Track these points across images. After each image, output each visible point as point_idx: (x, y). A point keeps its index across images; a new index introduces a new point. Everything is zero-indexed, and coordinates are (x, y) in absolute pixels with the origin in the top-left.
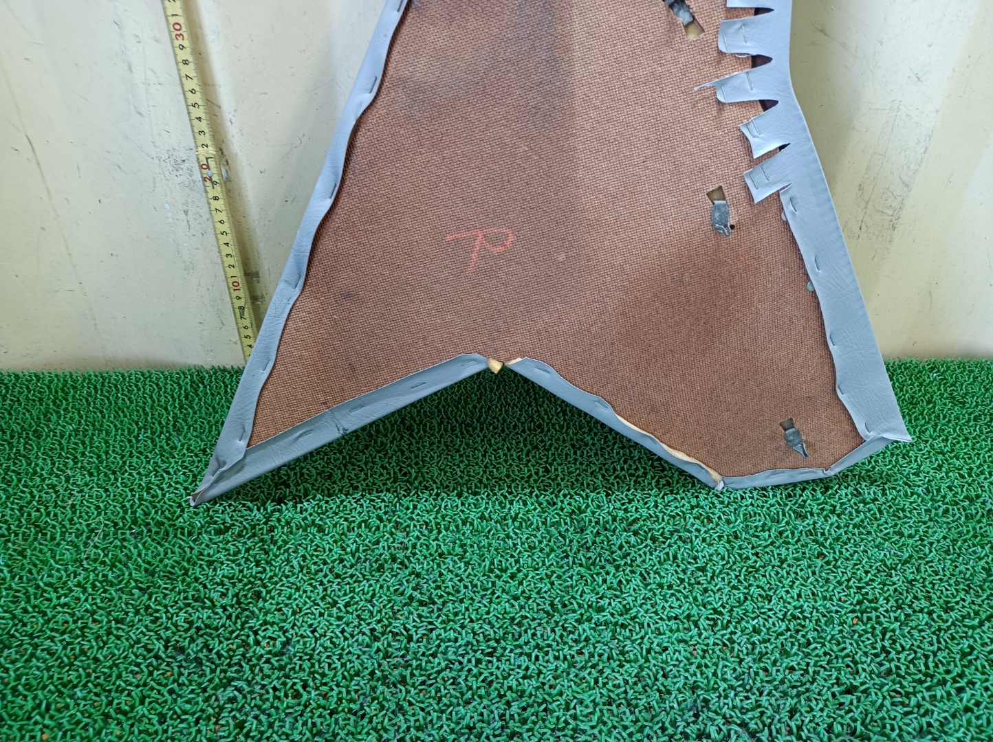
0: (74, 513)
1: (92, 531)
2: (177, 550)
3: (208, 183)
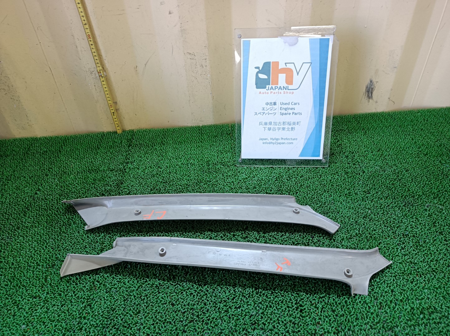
0: (73, 169)
1: (78, 172)
2: (100, 175)
3: (101, 77)
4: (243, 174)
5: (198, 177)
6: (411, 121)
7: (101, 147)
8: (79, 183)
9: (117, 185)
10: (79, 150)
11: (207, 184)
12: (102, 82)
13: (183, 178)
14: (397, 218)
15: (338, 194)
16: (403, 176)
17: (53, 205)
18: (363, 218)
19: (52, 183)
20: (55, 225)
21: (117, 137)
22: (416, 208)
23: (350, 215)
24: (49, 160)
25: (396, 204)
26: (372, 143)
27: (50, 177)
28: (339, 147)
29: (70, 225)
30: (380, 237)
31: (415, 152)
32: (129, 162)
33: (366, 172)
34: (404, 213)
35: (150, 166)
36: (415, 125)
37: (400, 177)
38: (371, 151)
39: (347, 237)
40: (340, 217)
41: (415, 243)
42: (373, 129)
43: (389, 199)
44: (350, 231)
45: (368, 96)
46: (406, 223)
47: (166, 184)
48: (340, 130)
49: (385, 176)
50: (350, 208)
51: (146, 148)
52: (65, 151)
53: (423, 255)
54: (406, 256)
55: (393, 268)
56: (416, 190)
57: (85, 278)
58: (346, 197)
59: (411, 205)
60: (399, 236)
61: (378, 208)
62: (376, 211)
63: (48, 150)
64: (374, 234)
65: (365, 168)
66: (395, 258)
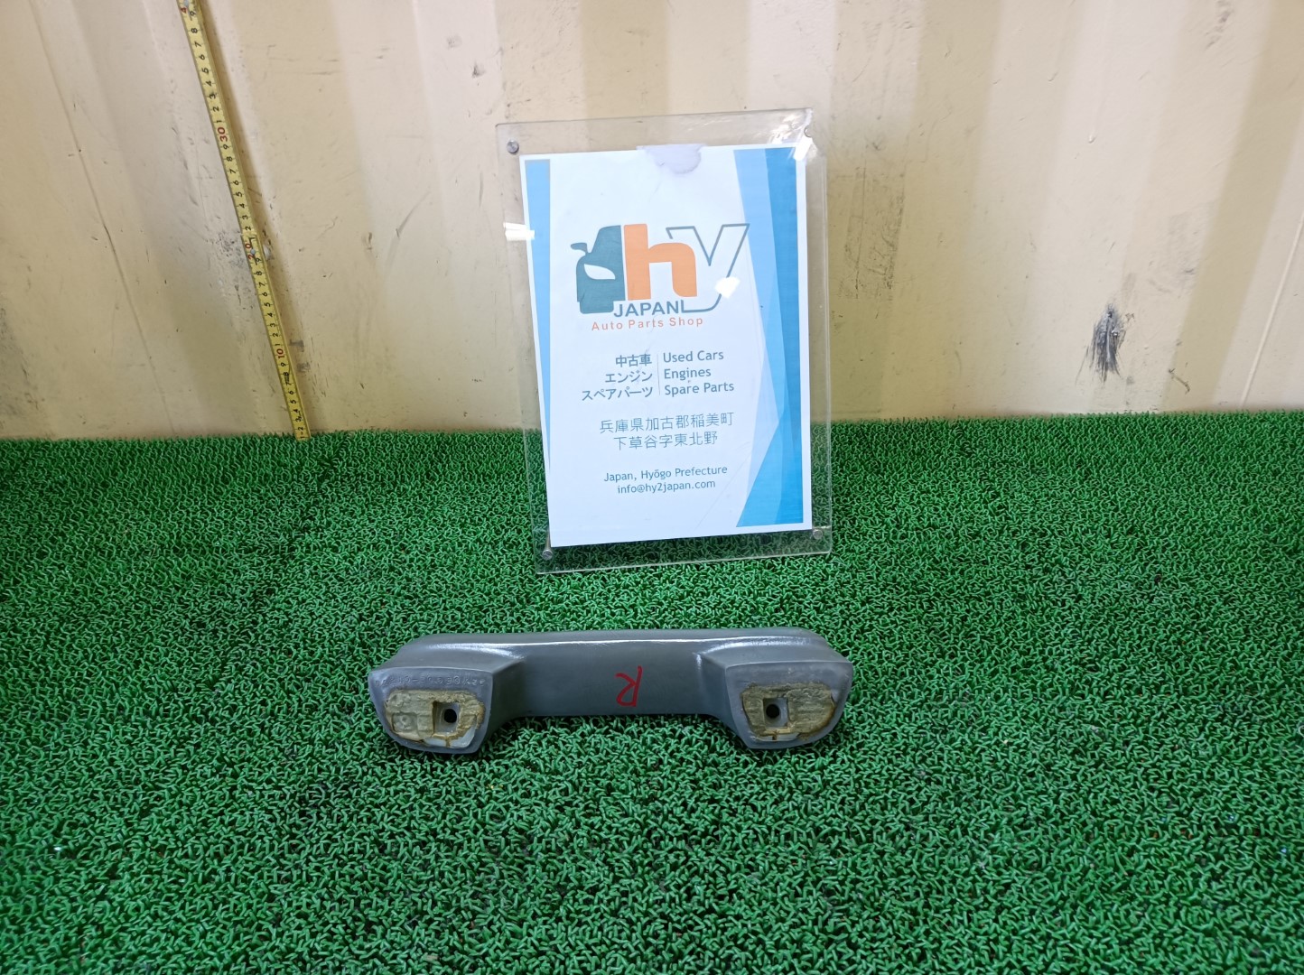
3: (252, 260)
4: (672, 582)
5: (523, 586)
6: (1239, 446)
7: (235, 480)
8: (134, 586)
9: (255, 596)
10: (165, 484)
11: (547, 608)
12: (256, 276)
13: (472, 585)
14: (1194, 762)
15: (986, 664)
16: (1215, 619)
17: (30, 647)
18: (1072, 755)
19: (51, 580)
20: (16, 714)
21: (292, 451)
22: (1261, 730)
23: (1025, 741)
24: (63, 508)
25: (1192, 712)
26: (1109, 507)
27: (49, 562)
28: (998, 514)
29: (64, 718)
30: (1131, 828)
31: (1255, 540)
32: (309, 528)
33: (1087, 596)
34: (1219, 747)
35: (374, 545)
36: (1252, 457)
37: (1204, 621)
38: (1104, 532)
39: (1010, 821)
40: (989, 746)
41: (1261, 857)
42: (1112, 466)
43: (1169, 693)
44: (1025, 800)
45: (1102, 360)
46: (1226, 784)
47: (414, 602)
48: (1004, 462)
49: (1154, 616)
50: (1026, 717)
51: (373, 488)
52: (120, 484)
53: (1296, 906)
54: (1230, 908)
55: (1179, 950)
56: (1261, 666)
57: (56, 910)
58: (1015, 677)
59: (1244, 719)
60: (1200, 828)
61: (1125, 722)
62: (1119, 731)
63: (69, 480)
64: (1112, 814)
65: (1083, 584)
66: (1188, 912)
